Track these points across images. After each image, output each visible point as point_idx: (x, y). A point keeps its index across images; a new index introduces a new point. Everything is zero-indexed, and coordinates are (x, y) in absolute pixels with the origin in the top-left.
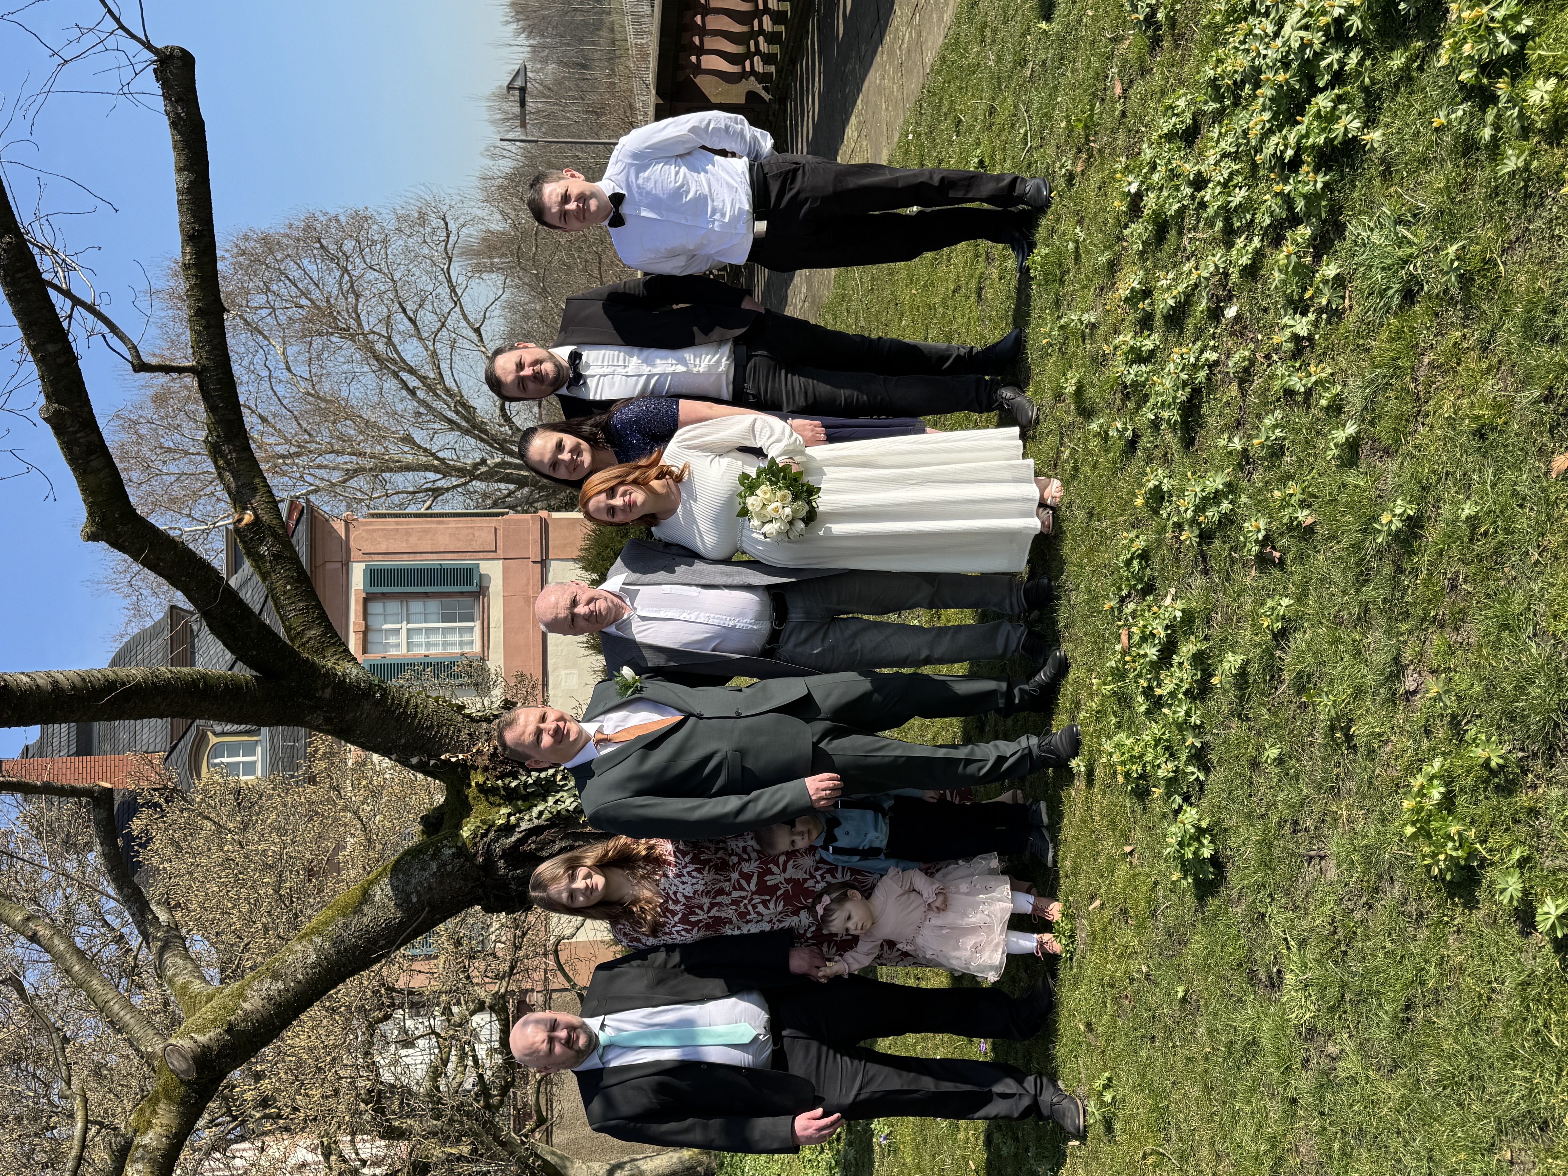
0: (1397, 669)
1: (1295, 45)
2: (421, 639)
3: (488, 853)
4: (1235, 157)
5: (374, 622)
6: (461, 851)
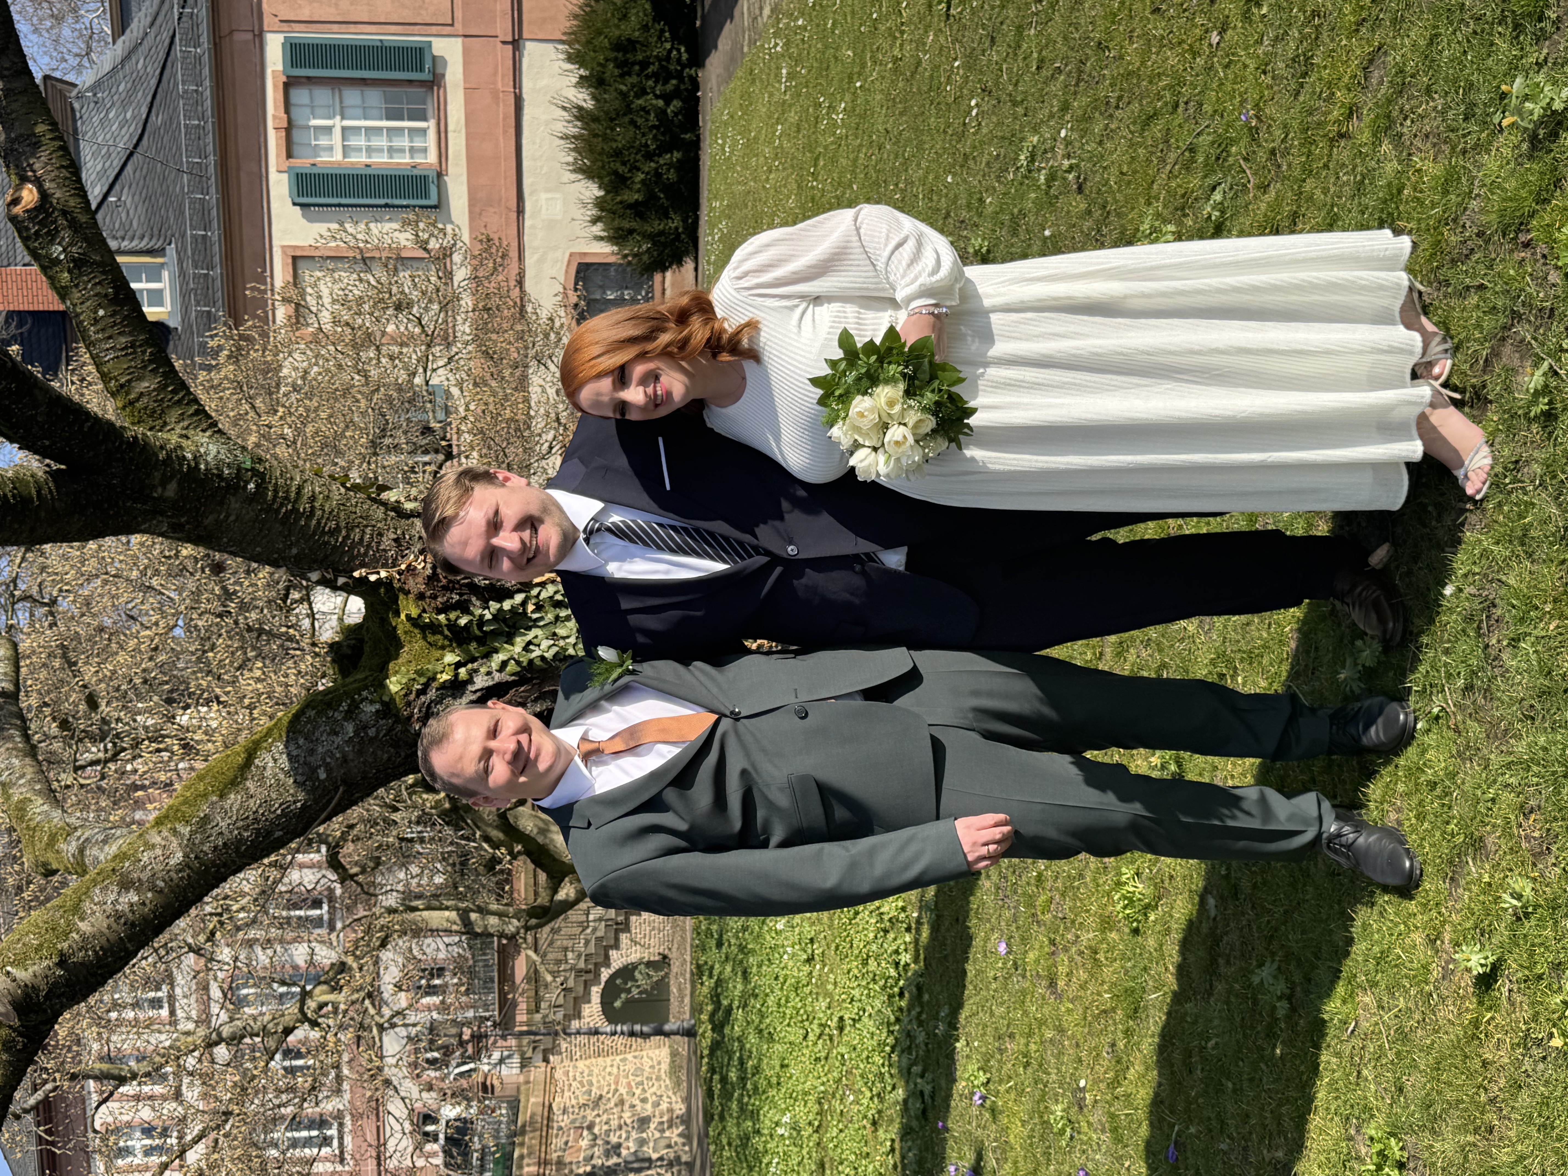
2: (360, 141)
5: (299, 116)
6: (388, 708)
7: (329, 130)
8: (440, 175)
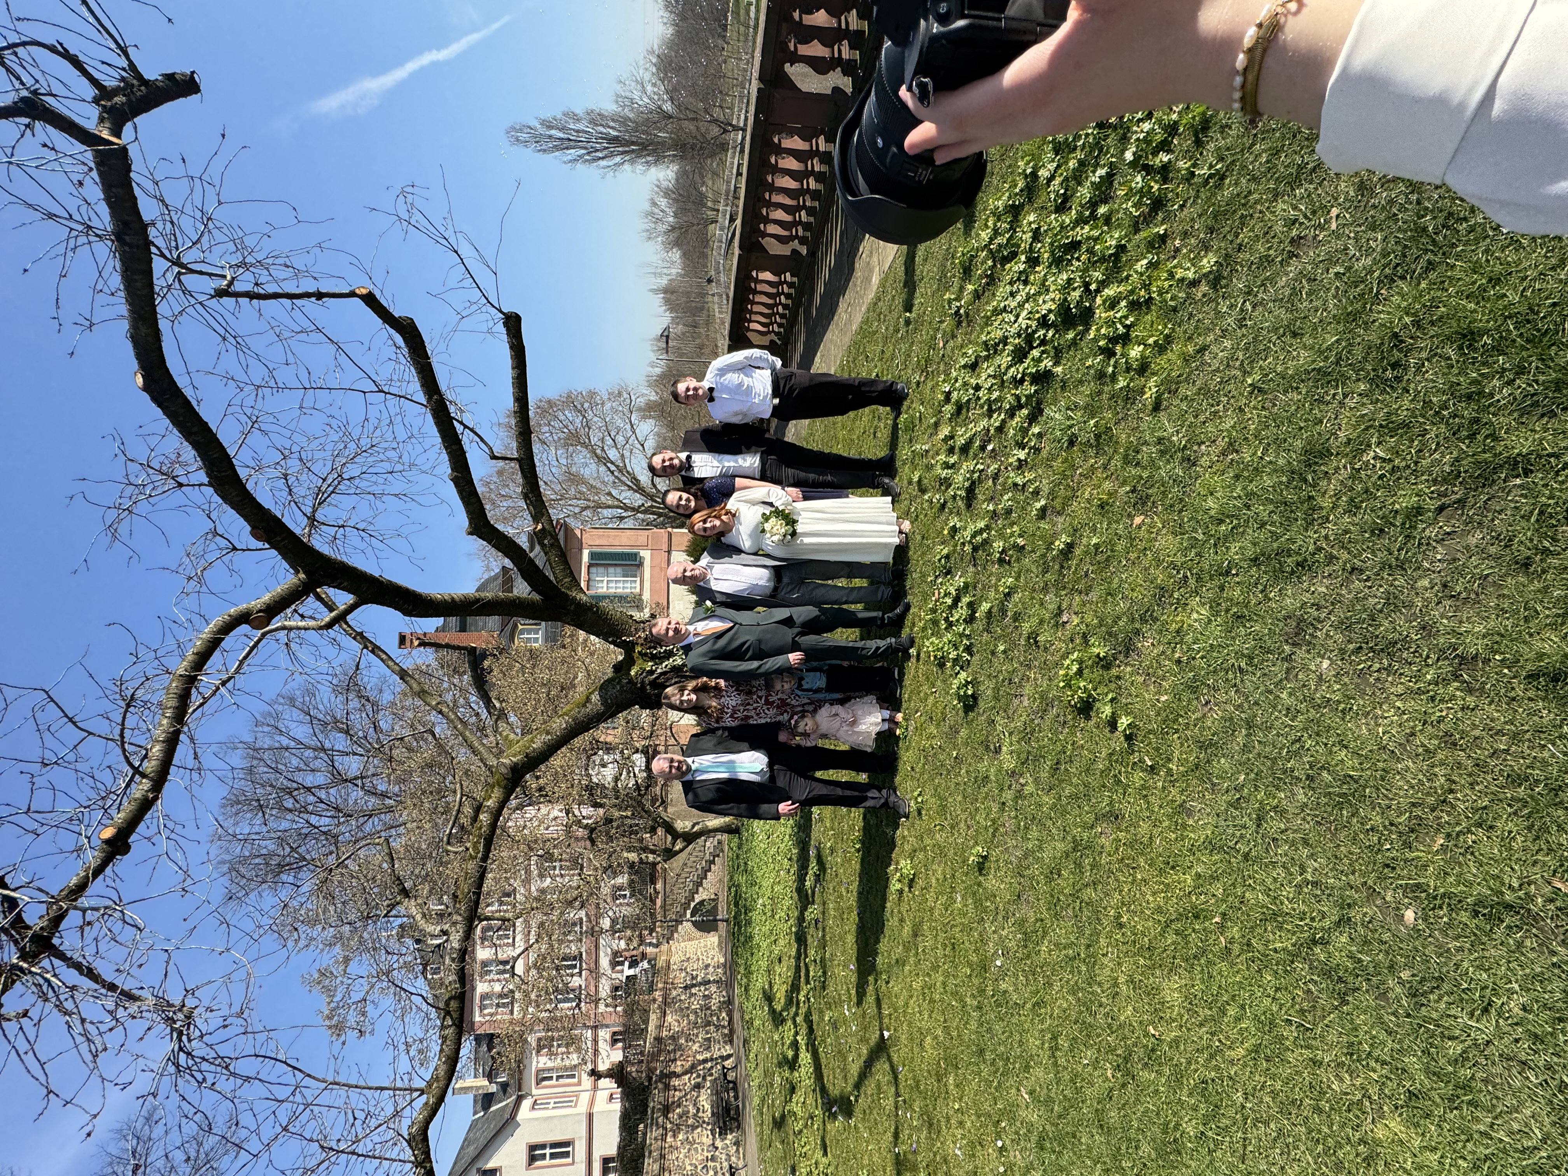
0: (1060, 612)
1: (1024, 327)
2: (613, 585)
3: (643, 682)
4: (994, 377)
5: (592, 576)
6: (630, 681)
7: (603, 581)
8: (640, 596)
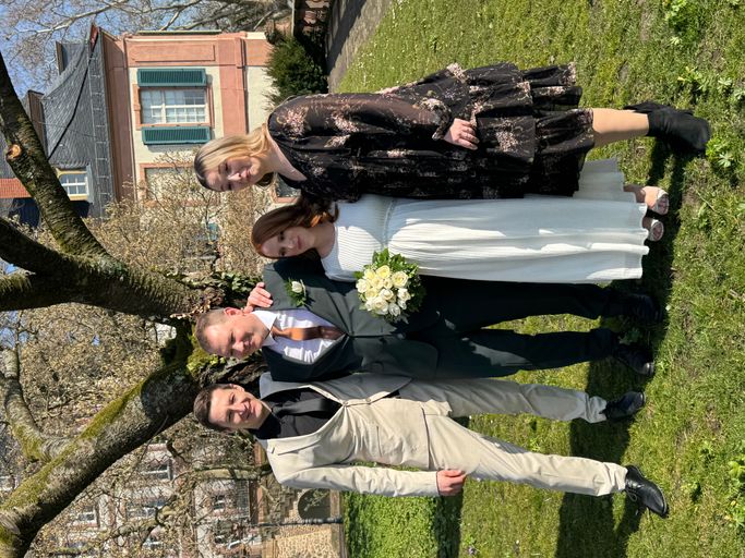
2: (174, 115)
5: (146, 104)
6: (188, 378)
7: (160, 110)
8: (211, 128)
